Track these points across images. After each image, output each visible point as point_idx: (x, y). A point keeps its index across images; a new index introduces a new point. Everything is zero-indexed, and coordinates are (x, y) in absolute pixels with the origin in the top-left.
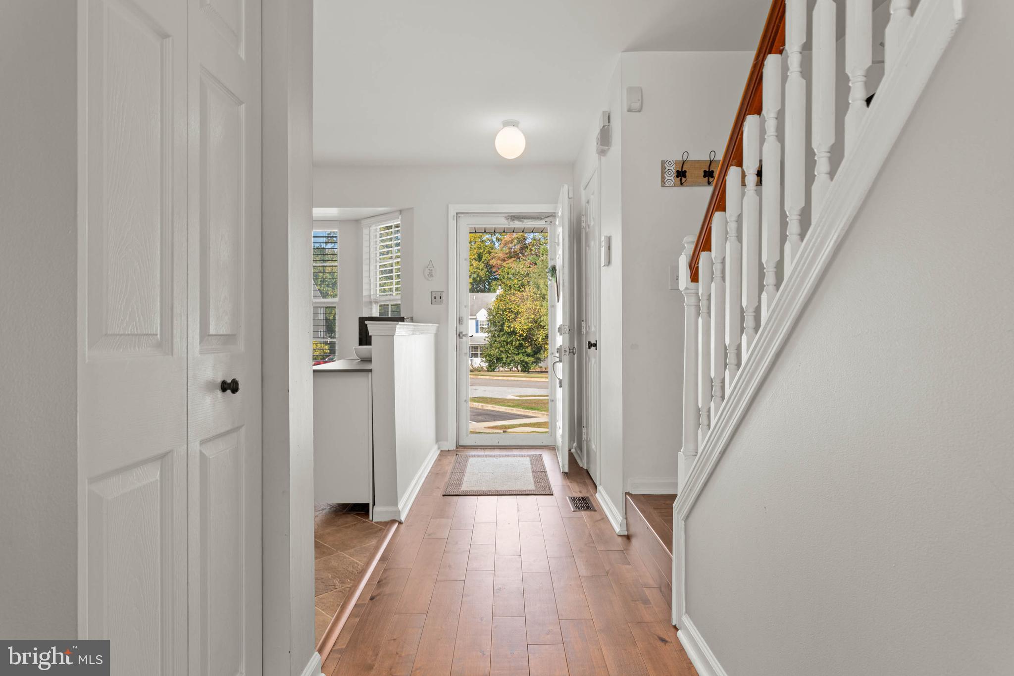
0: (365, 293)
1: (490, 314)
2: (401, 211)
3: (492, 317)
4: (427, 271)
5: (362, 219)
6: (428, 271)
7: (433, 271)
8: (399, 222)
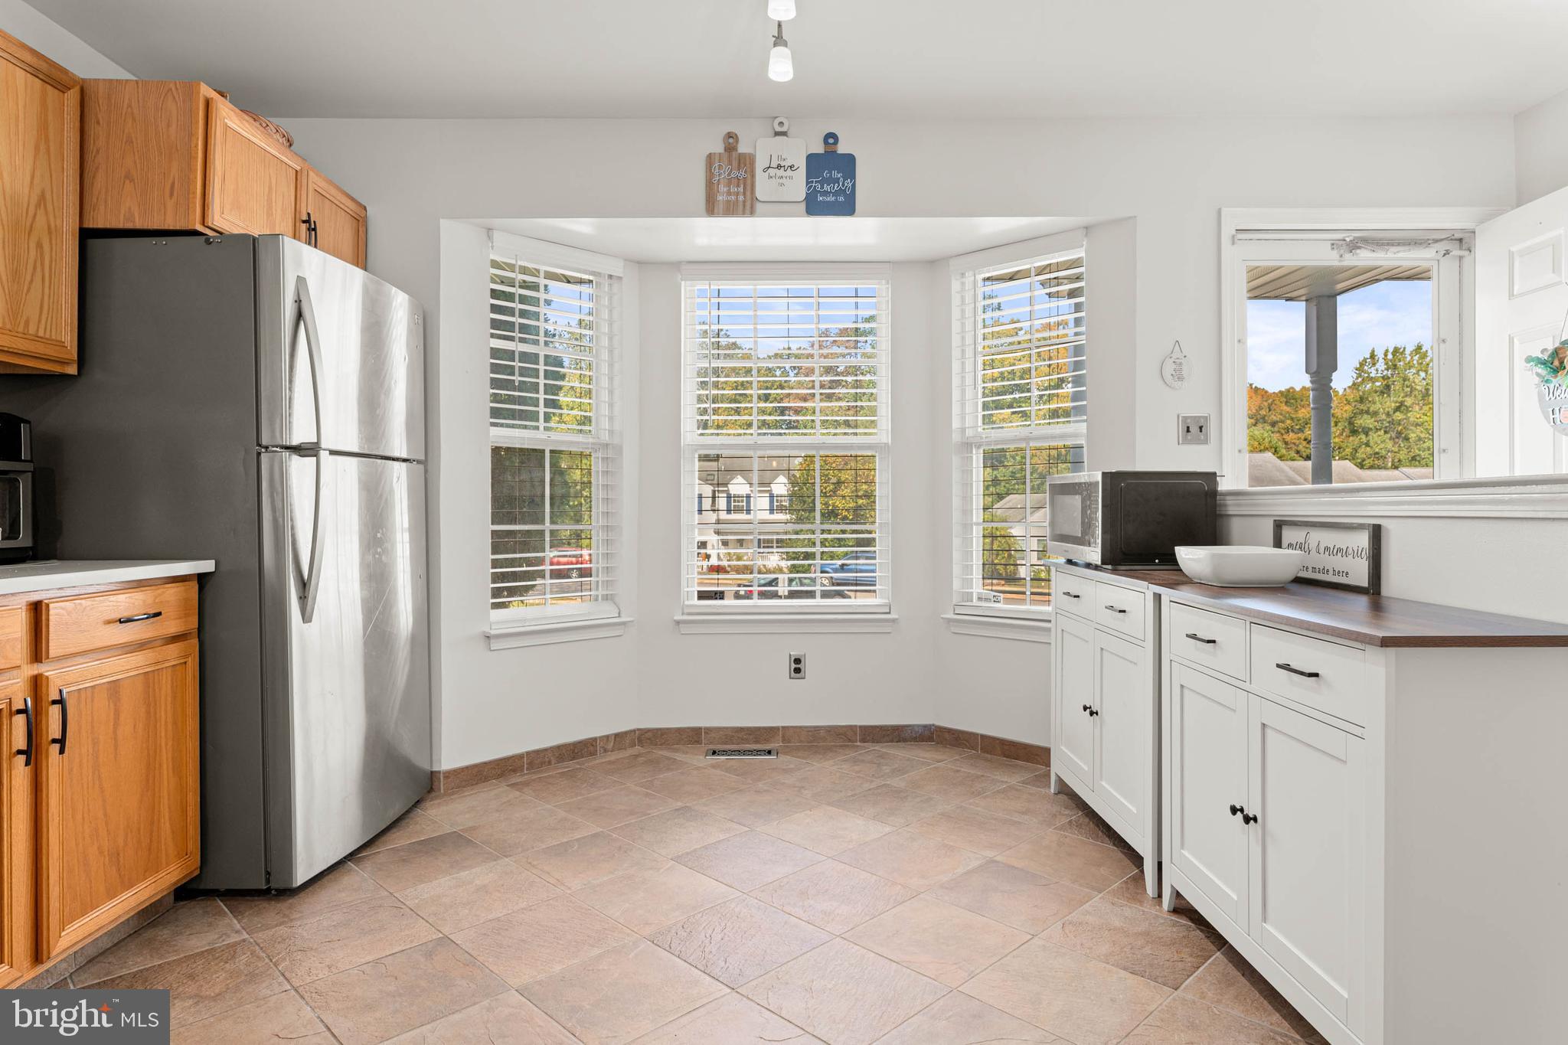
0: (956, 424)
1: (793, 482)
2: (1087, 229)
3: (796, 489)
4: (1169, 369)
5: (951, 257)
6: (1174, 366)
7: (1184, 367)
8: (1083, 254)
